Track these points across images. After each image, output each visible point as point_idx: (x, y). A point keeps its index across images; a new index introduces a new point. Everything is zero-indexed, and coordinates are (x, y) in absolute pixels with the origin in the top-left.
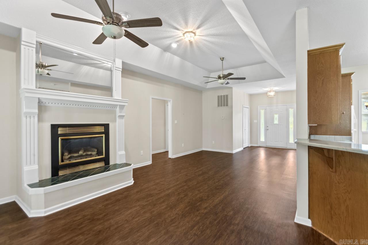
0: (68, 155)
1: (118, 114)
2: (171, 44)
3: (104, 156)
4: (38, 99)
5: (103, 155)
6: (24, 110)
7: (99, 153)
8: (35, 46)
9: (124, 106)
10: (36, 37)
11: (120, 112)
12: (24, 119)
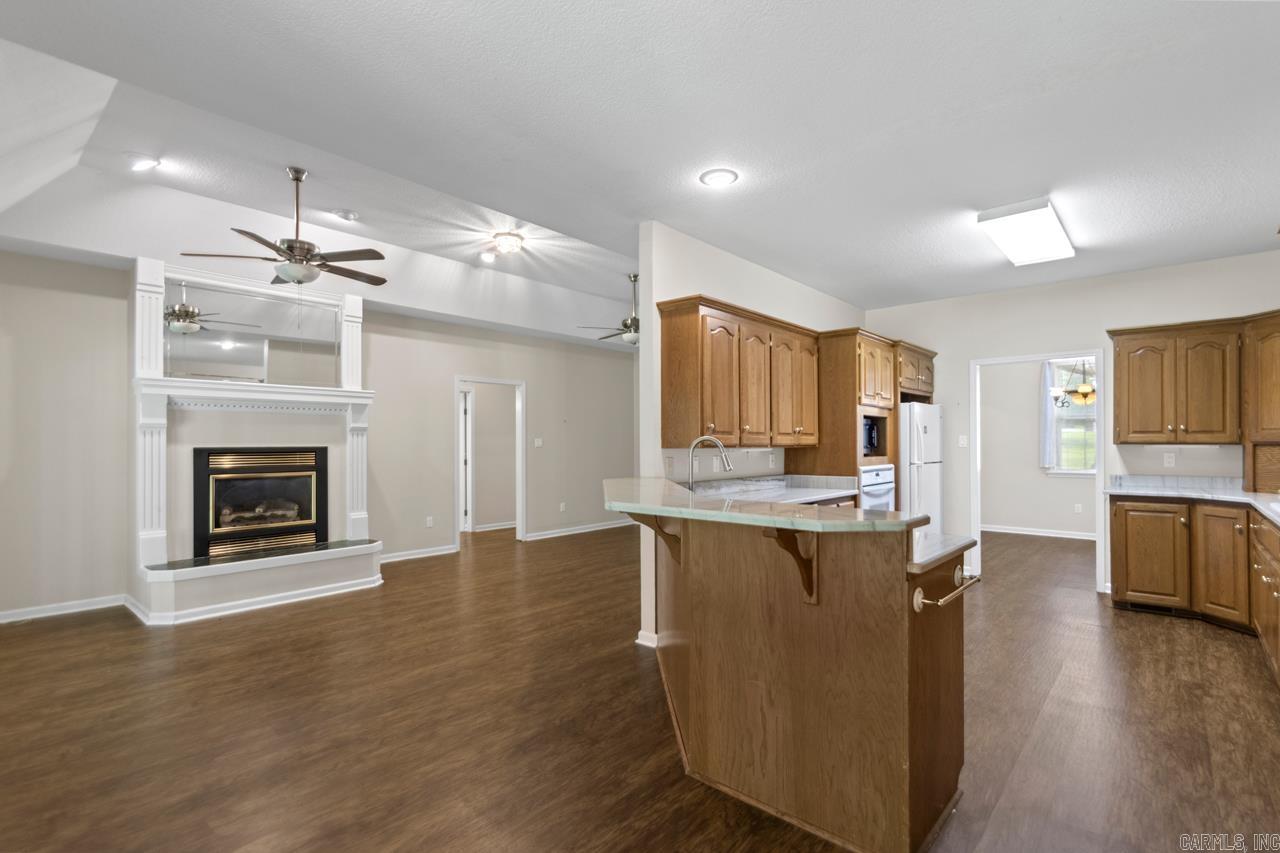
0: (230, 514)
1: (351, 425)
2: (479, 254)
3: (313, 520)
4: (166, 399)
5: (310, 518)
6: (141, 420)
7: (304, 513)
8: (162, 290)
9: (366, 405)
10: (165, 271)
11: (354, 421)
12: (140, 438)
